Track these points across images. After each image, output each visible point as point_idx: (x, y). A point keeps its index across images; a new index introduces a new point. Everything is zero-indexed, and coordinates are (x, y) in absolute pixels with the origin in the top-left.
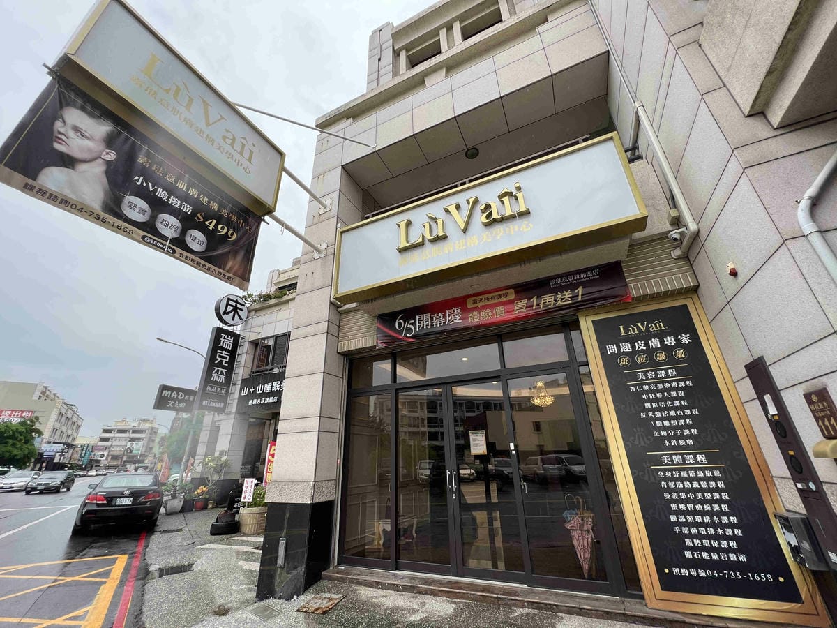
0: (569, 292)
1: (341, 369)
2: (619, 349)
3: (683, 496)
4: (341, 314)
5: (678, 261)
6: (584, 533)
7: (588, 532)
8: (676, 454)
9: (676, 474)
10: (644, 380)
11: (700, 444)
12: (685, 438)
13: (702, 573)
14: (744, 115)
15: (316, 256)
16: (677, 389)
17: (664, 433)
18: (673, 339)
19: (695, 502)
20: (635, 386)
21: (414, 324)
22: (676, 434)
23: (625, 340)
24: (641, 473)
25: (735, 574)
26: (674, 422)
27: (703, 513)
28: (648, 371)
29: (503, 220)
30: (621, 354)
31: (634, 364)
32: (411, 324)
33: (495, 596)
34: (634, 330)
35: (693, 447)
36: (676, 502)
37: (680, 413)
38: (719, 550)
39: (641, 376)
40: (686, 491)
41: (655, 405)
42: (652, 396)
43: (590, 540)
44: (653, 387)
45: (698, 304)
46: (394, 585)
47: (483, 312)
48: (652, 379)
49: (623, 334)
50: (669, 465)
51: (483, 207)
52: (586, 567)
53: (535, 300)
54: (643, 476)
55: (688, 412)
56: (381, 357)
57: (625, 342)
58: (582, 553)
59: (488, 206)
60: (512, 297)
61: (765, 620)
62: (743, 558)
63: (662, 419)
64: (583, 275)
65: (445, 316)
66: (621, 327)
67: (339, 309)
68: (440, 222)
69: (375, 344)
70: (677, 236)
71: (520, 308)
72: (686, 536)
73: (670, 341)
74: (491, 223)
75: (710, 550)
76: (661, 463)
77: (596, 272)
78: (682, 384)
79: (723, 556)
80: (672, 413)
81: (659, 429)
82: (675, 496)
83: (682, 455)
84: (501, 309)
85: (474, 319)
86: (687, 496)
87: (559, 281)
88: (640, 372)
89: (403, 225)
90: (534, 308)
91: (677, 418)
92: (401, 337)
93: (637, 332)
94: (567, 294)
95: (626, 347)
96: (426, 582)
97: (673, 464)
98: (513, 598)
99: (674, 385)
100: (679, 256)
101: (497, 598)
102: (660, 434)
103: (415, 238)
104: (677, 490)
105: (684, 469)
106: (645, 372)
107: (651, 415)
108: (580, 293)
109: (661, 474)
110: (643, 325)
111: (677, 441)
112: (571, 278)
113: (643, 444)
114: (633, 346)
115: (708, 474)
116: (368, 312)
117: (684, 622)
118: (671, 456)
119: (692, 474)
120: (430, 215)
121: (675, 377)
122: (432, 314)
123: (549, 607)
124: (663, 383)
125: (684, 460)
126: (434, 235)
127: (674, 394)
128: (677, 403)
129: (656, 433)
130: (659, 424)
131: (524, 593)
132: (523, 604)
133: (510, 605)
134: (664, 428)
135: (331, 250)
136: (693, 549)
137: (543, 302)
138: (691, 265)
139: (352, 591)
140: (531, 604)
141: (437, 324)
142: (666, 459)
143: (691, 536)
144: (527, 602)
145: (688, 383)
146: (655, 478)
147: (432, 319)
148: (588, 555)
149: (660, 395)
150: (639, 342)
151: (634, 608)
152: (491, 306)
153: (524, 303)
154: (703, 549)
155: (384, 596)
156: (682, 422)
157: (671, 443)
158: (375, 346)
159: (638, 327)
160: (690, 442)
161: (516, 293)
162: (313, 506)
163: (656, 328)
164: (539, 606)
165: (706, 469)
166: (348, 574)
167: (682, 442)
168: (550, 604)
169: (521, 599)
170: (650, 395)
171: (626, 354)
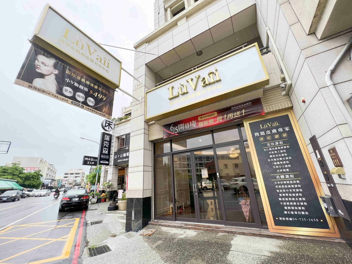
0: (239, 112)
1: (150, 147)
2: (260, 134)
3: (284, 191)
4: (149, 125)
5: (284, 96)
6: (247, 206)
7: (248, 205)
8: (282, 175)
9: (282, 182)
10: (270, 146)
11: (292, 170)
12: (286, 168)
13: (291, 219)
14: (307, 34)
15: (138, 103)
16: (283, 149)
17: (277, 167)
18: (282, 129)
19: (288, 193)
20: (266, 149)
21: (178, 128)
22: (282, 167)
23: (262, 130)
24: (268, 183)
25: (304, 219)
26: (281, 163)
27: (292, 197)
29: (210, 84)
30: (260, 136)
31: (266, 140)
32: (176, 128)
33: (212, 229)
34: (266, 126)
35: (289, 172)
36: (281, 193)
37: (284, 159)
38: (298, 210)
39: (268, 144)
40: (285, 189)
41: (274, 156)
42: (273, 152)
43: (249, 208)
44: (273, 149)
45: (292, 114)
46: (175, 226)
47: (204, 122)
48: (273, 146)
49: (261, 128)
50: (279, 179)
51: (202, 79)
52: (247, 218)
53: (225, 116)
54: (269, 183)
55: (287, 158)
56: (166, 141)
57: (262, 131)
58: (246, 213)
59: (204, 79)
60: (216, 115)
61: (315, 235)
62: (307, 213)
63: (277, 161)
64: (245, 105)
65: (189, 124)
66: (261, 125)
67: (148, 124)
68: (185, 86)
69: (163, 137)
70: (284, 86)
71: (220, 119)
72: (285, 206)
73: (281, 130)
74: (205, 85)
75: (294, 210)
76: (276, 178)
77: (250, 103)
78: (285, 147)
79: (299, 213)
80: (281, 159)
81: (275, 165)
82: (281, 191)
83: (284, 175)
84: (212, 120)
85: (201, 125)
86: (286, 191)
87: (235, 107)
88: (268, 143)
89: (170, 88)
90: (225, 119)
91: (283, 161)
92: (173, 134)
93: (267, 127)
94: (238, 113)
95: (262, 133)
96: (186, 225)
97: (281, 179)
98: (218, 229)
99: (282, 147)
100: (285, 94)
101: (213, 230)
102: (276, 167)
103: (175, 94)
104: (282, 189)
105: (285, 181)
106: (270, 143)
107: (272, 160)
108: (244, 112)
109: (276, 183)
110: (270, 124)
111: (283, 170)
112: (240, 106)
113: (269, 171)
114: (265, 133)
115: (295, 182)
116: (159, 124)
117: (283, 237)
118: (280, 176)
119: (288, 182)
120: (181, 84)
121: (282, 144)
122: (185, 124)
123: (232, 232)
124: (277, 147)
125: (285, 177)
126: (183, 92)
127: (282, 151)
128: (283, 155)
129: (274, 167)
130: (275, 163)
131: (223, 228)
132: (222, 232)
133: (217, 232)
134: (277, 165)
135: (143, 100)
136: (287, 210)
137: (228, 116)
138: (290, 98)
139: (159, 228)
140: (225, 232)
141: (186, 128)
142: (278, 177)
143: (287, 206)
144: (224, 231)
145: (287, 146)
146: (273, 184)
147: (184, 126)
148: (248, 214)
149: (276, 152)
150: (268, 131)
151: (264, 232)
152: (208, 119)
153: (221, 117)
154: (291, 210)
155: (171, 230)
156: (285, 162)
157: (280, 171)
158: (163, 138)
159: (267, 125)
160: (288, 170)
161: (218, 113)
162: (143, 199)
163: (275, 125)
164: (228, 232)
165: (294, 180)
166: (158, 222)
167: (284, 170)
168: (232, 231)
169: (221, 230)
170: (272, 152)
171: (262, 136)
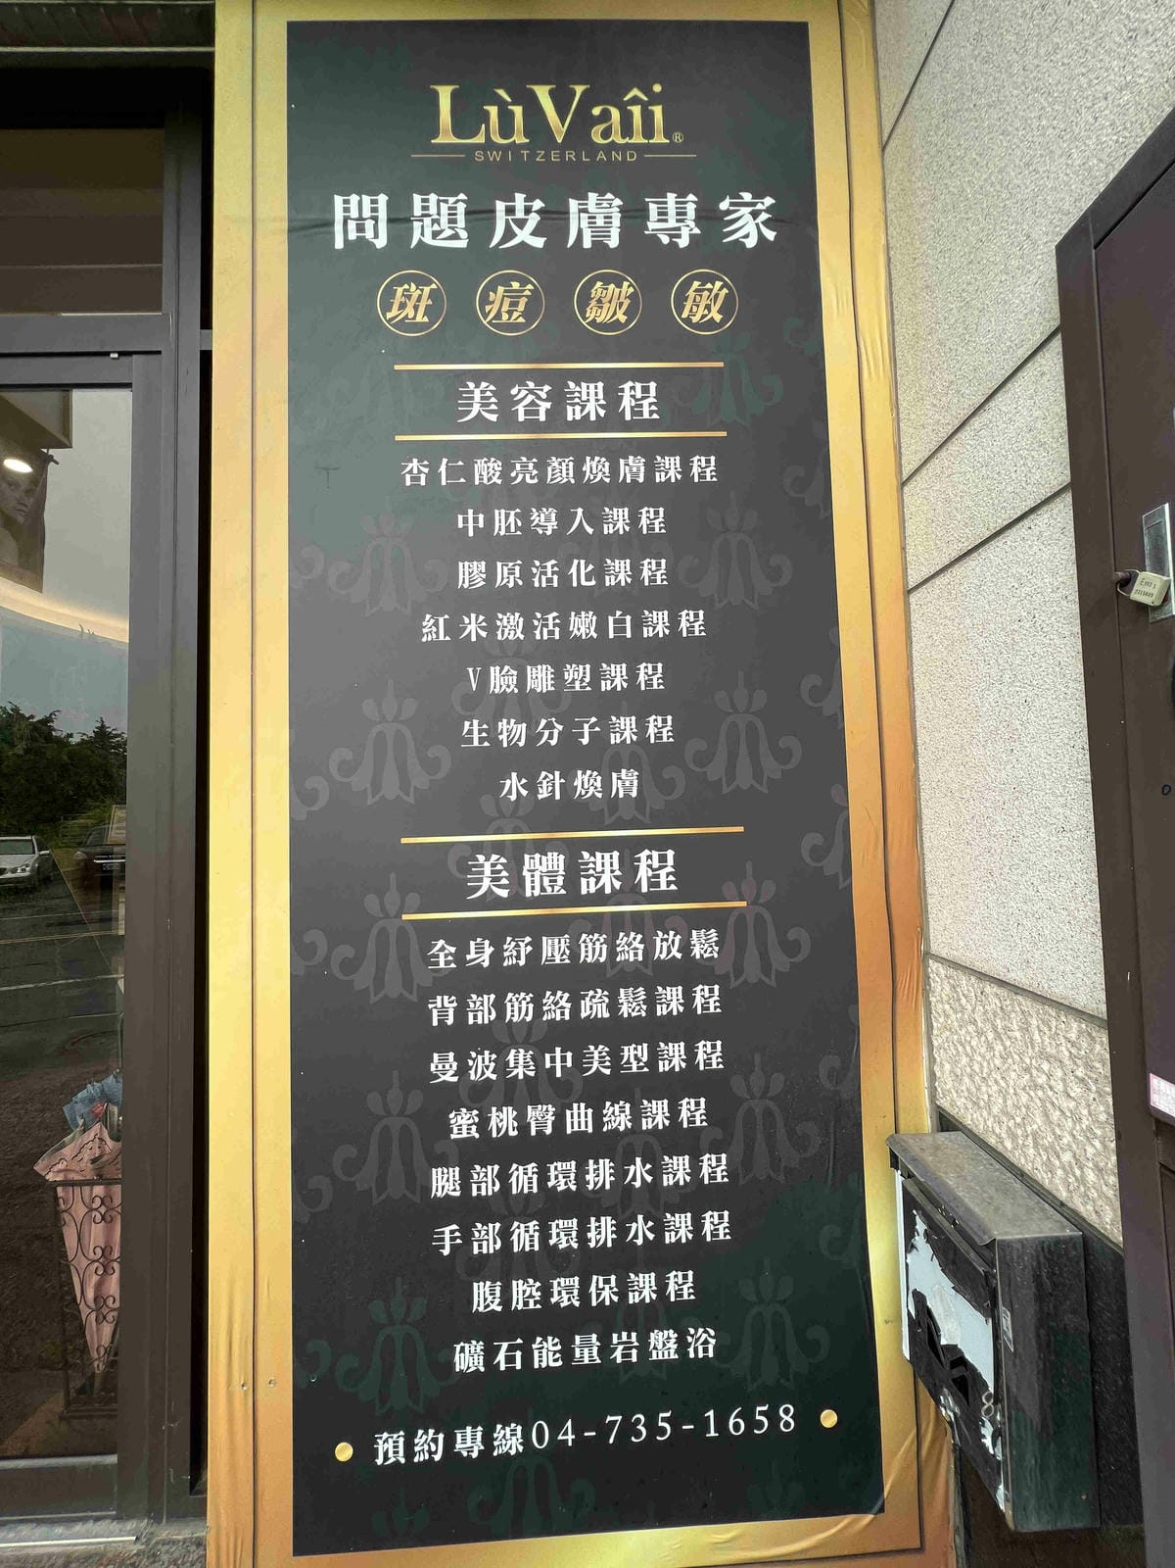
2: (400, 227)
3: (520, 1063)
8: (542, 848)
9: (515, 952)
10: (489, 427)
11: (668, 790)
12: (605, 758)
13: (509, 1440)
16: (635, 497)
17: (511, 731)
18: (691, 209)
19: (561, 1092)
20: (430, 454)
22: (569, 738)
23: (446, 174)
24: (340, 952)
25: (651, 1425)
26: (577, 675)
27: (583, 1148)
28: (520, 378)
30: (402, 256)
31: (457, 330)
35: (638, 811)
36: (479, 1096)
37: (619, 624)
38: (604, 1321)
39: (478, 399)
40: (541, 1037)
44: (525, 473)
48: (532, 425)
49: (446, 137)
50: (500, 903)
54: (350, 966)
55: (658, 623)
57: (445, 191)
62: (704, 1342)
63: (522, 655)
66: (445, 94)
72: (481, 1268)
73: (674, 218)
75: (572, 1323)
76: (460, 894)
78: (670, 468)
79: (623, 1346)
81: (498, 708)
82: (483, 1066)
83: (572, 851)
86: (539, 1065)
88: (478, 377)
91: (595, 652)
93: (519, 138)
95: (440, 221)
97: (517, 900)
99: (633, 468)
104: (500, 1037)
105: (559, 927)
106: (503, 383)
107: (473, 626)
109: (442, 954)
110: (561, 103)
111: (568, 776)
113: (391, 788)
114: (480, 217)
115: (667, 947)
118: (515, 854)
119: (594, 949)
124: (579, 452)
125: (573, 875)
127: (618, 519)
128: (619, 571)
129: (473, 729)
130: (501, 680)
134: (524, 705)
136: (491, 1329)
142: (487, 874)
143: (506, 1266)
145: (698, 463)
146: (407, 980)
149: (546, 520)
150: (520, 199)
154: (543, 1320)
156: (615, 676)
157: (533, 786)
159: (532, 109)
160: (626, 782)
163: (627, 128)
165: (661, 921)
167: (587, 783)
170: (499, 515)
171: (431, 260)
